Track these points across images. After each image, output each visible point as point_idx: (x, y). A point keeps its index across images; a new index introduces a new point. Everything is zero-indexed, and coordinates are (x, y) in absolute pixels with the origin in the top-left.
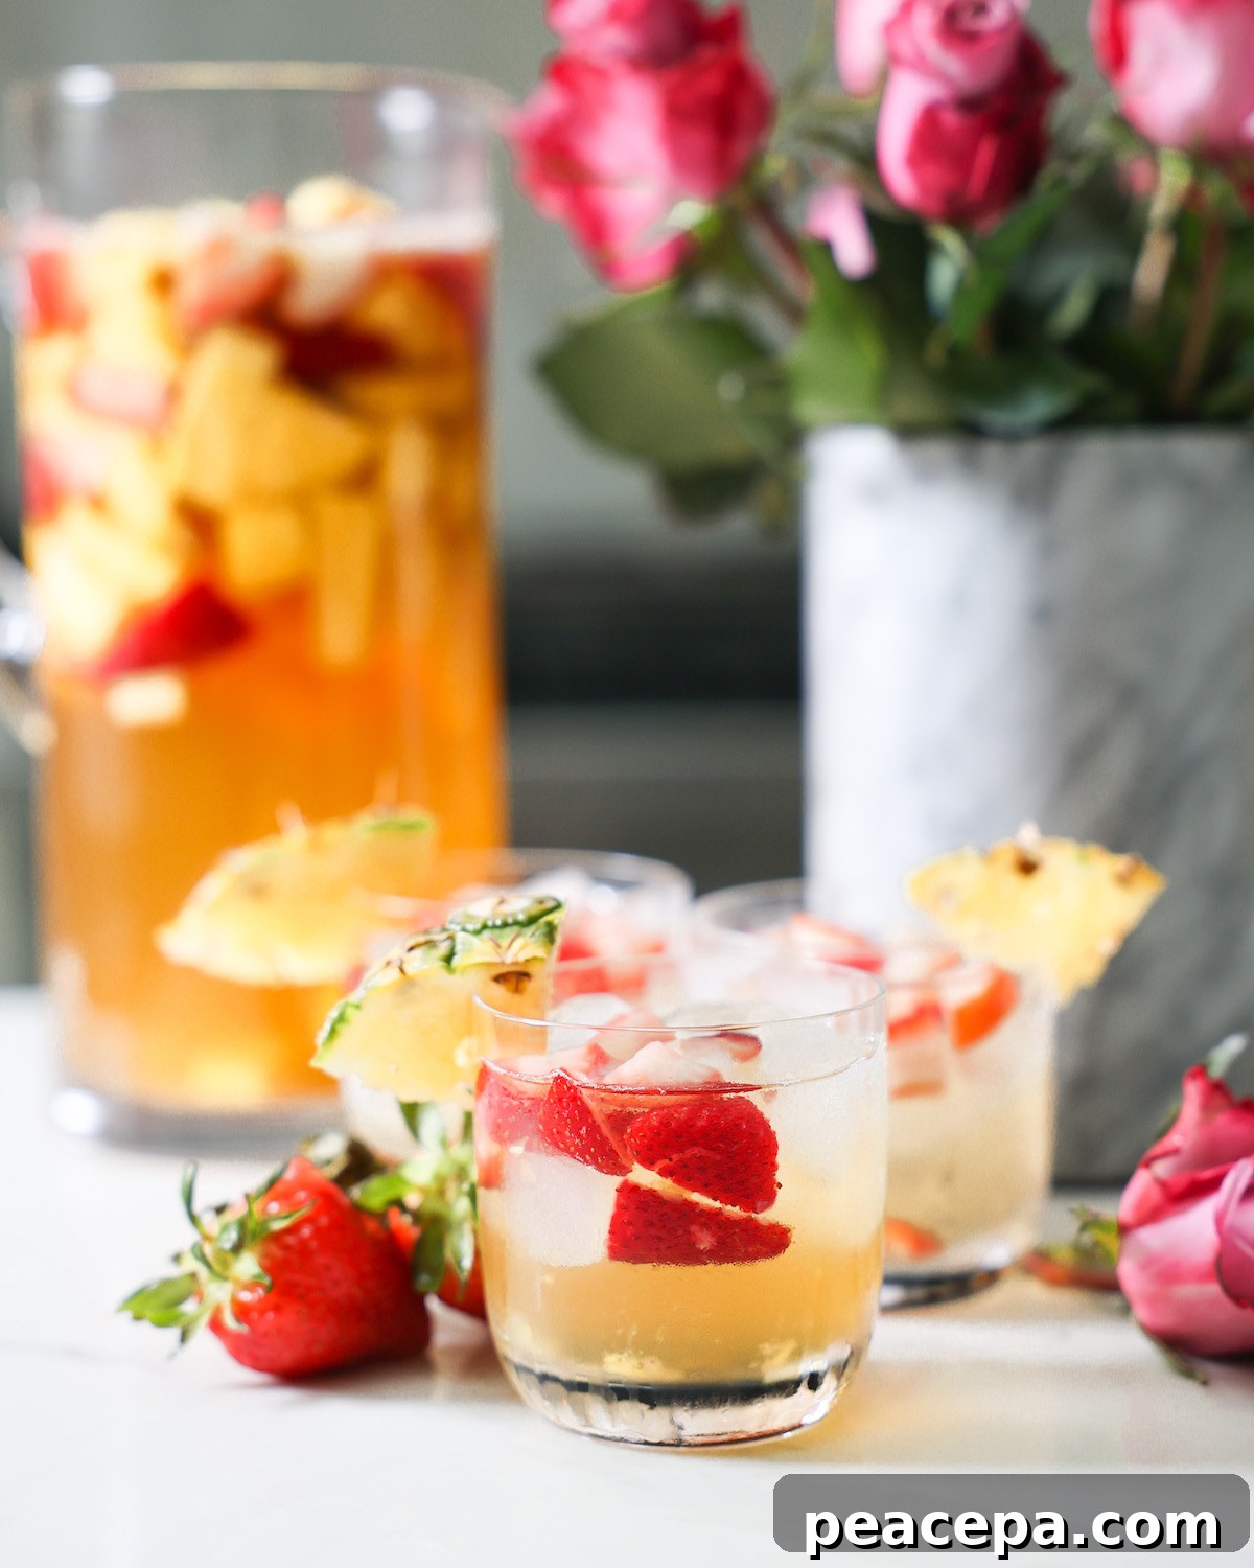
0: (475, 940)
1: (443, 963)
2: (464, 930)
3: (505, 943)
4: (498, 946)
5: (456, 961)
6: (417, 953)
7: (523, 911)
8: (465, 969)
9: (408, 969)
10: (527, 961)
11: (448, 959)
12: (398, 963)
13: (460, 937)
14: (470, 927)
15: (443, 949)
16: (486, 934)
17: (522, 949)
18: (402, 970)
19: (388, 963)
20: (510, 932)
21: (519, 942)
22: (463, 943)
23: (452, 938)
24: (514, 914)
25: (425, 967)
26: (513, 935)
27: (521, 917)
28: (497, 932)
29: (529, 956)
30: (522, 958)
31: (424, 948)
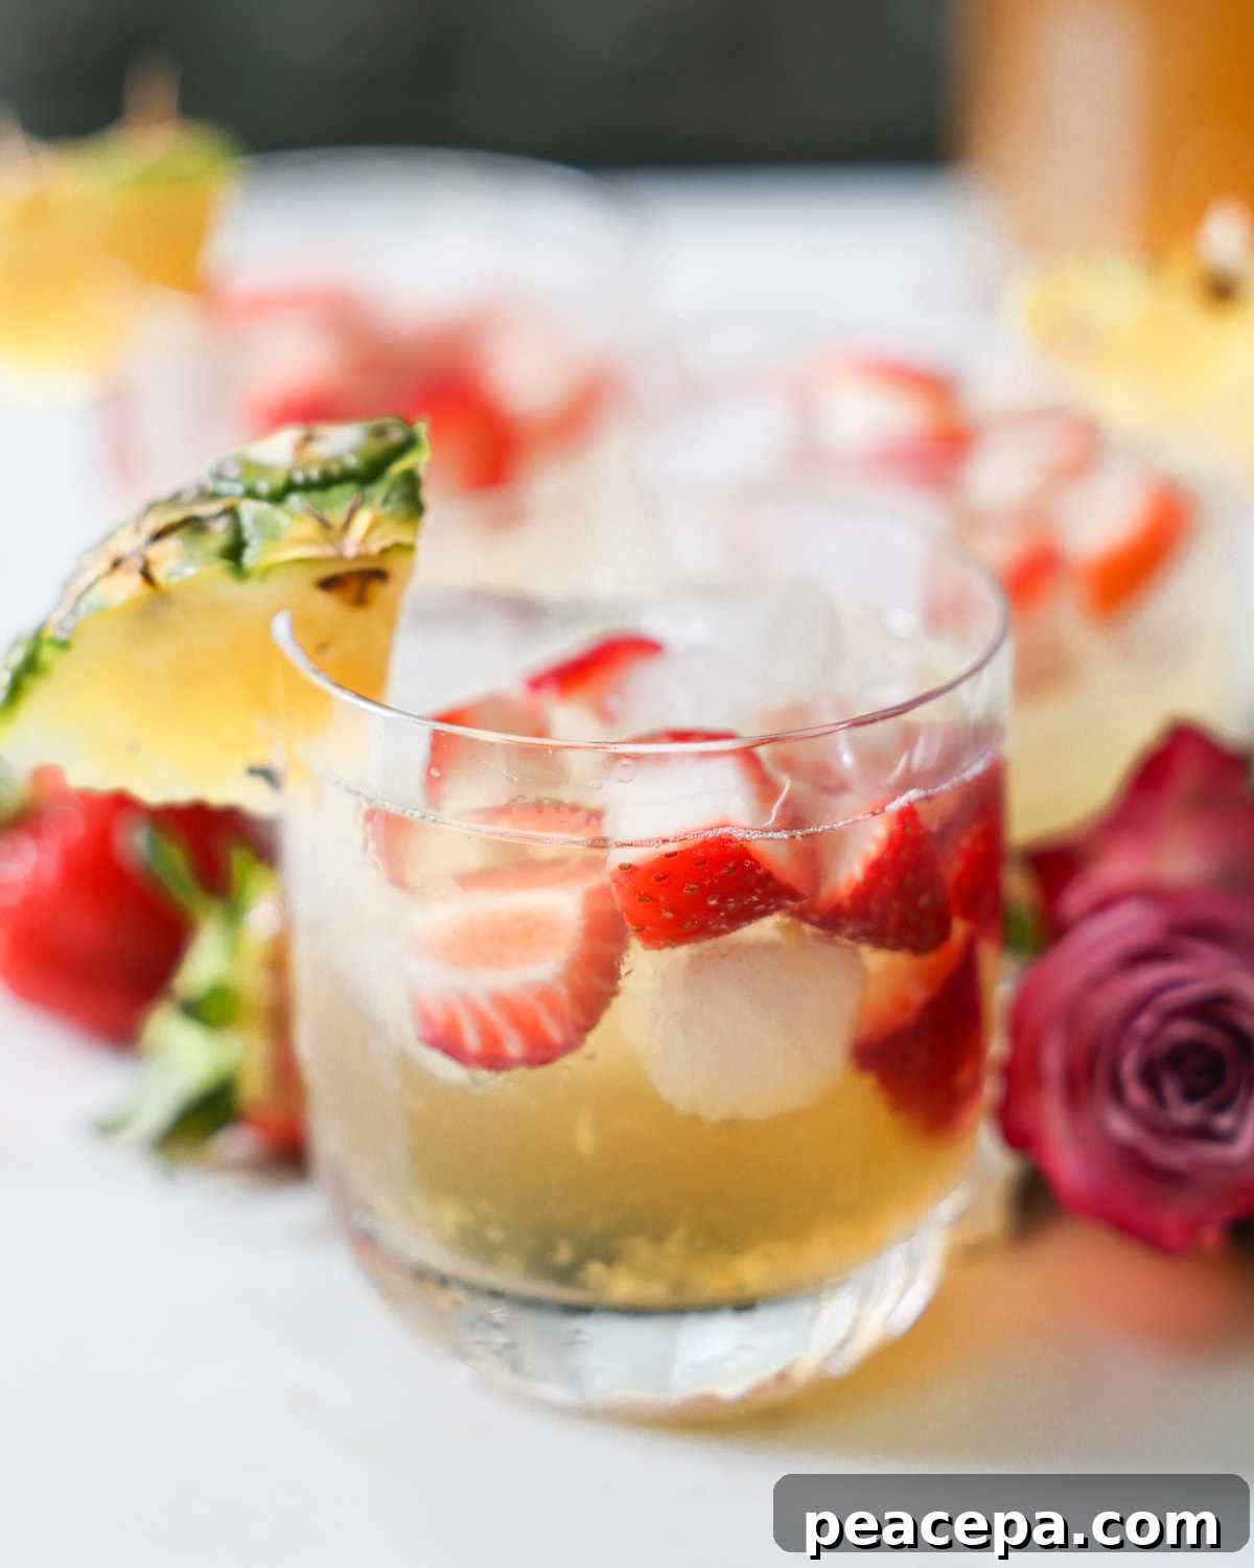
0: (278, 514)
1: (225, 564)
2: (251, 494)
3: (337, 517)
4: (326, 525)
5: (250, 557)
6: (172, 544)
7: (354, 451)
8: (268, 571)
9: (158, 574)
10: (384, 551)
11: (234, 552)
12: (138, 564)
13: (249, 510)
14: (263, 487)
15: (220, 530)
16: (295, 500)
17: (373, 527)
18: (147, 575)
19: (117, 564)
20: (343, 496)
21: (363, 520)
22: (257, 521)
23: (232, 512)
24: (338, 459)
25: (190, 571)
26: (348, 505)
27: (352, 462)
28: (316, 496)
29: (387, 542)
30: (375, 547)
31: (183, 532)
